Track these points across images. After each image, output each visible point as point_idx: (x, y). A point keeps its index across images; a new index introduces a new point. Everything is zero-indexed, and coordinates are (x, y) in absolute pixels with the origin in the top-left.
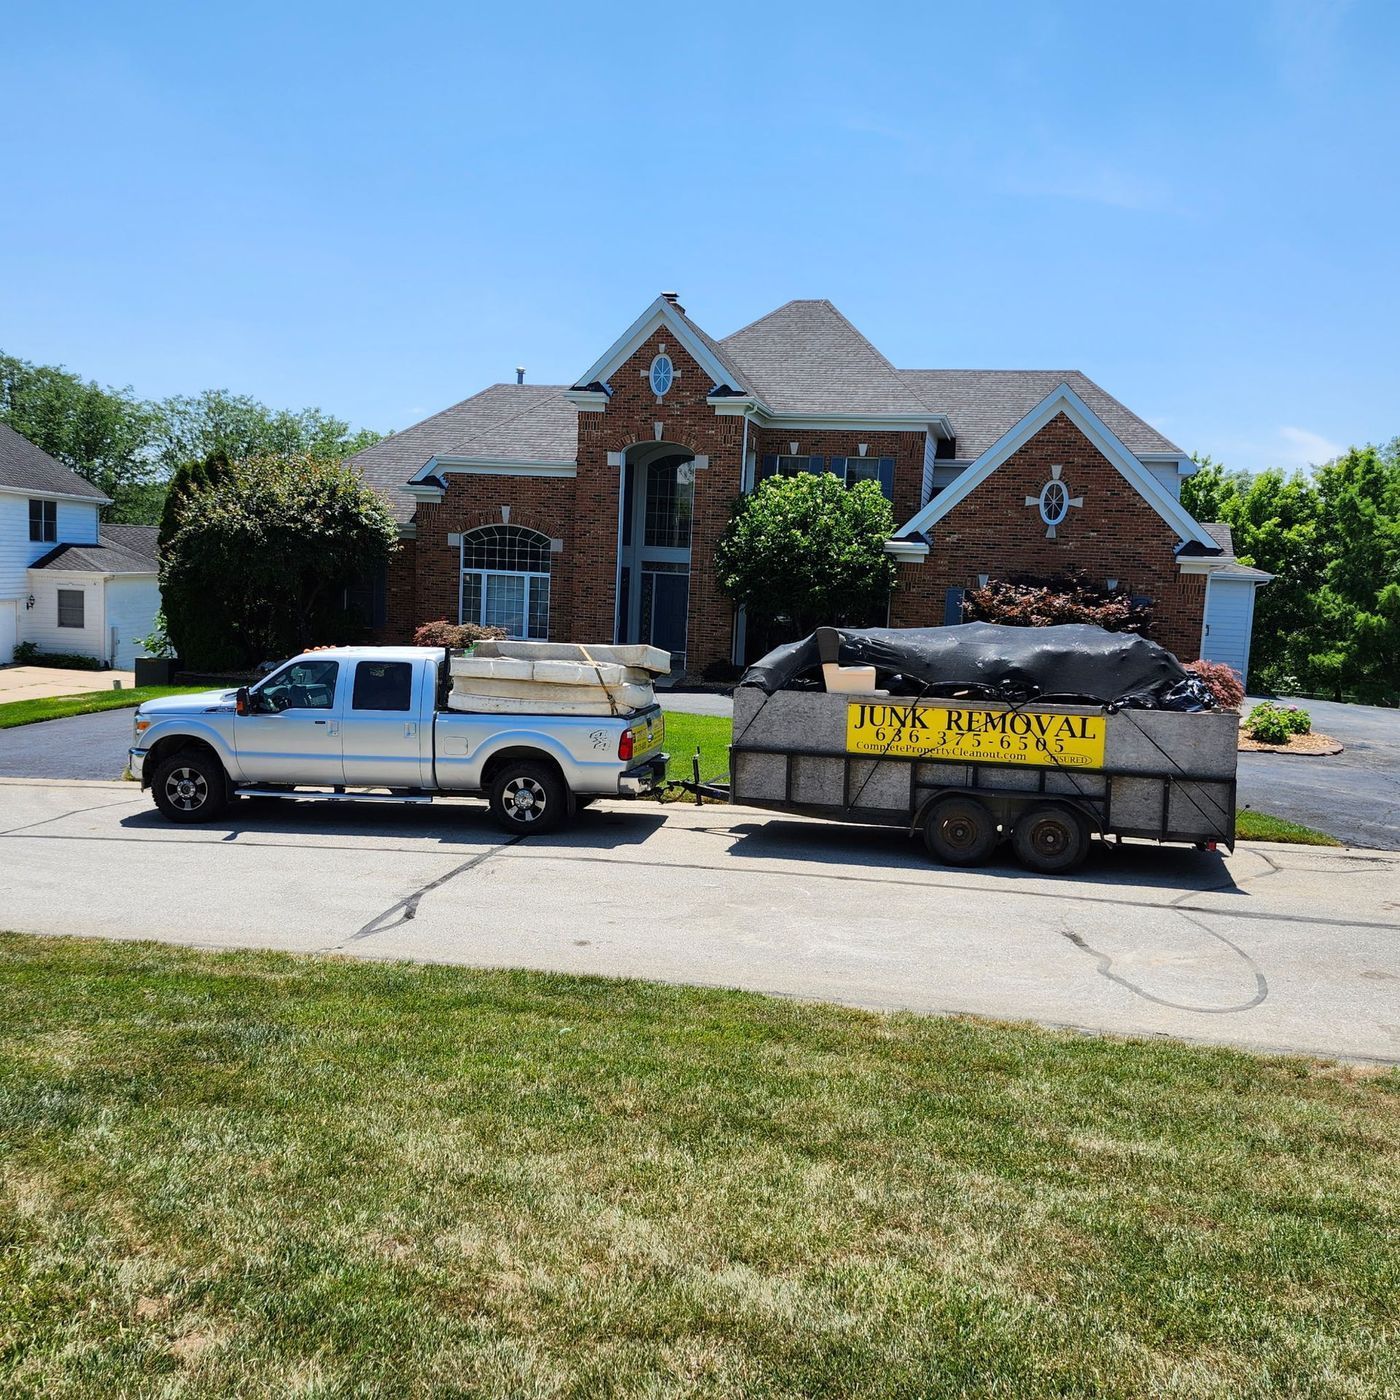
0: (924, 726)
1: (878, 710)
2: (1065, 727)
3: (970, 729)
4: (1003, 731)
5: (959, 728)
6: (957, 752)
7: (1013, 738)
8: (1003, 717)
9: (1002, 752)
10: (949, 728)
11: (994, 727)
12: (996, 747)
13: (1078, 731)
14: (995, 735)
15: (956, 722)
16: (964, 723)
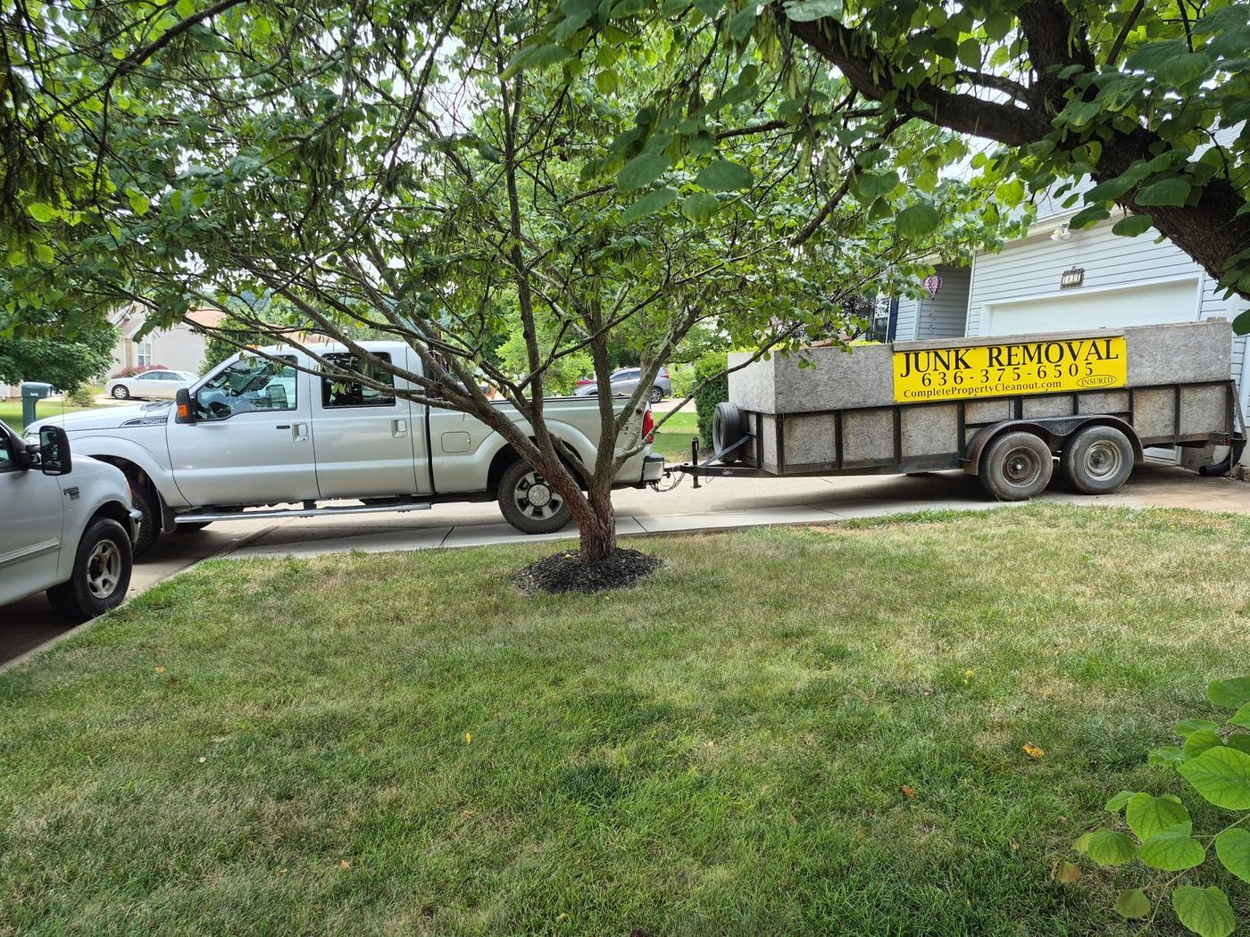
0: (967, 366)
1: (922, 356)
2: (1093, 350)
3: (1010, 364)
4: (1039, 362)
5: (1001, 364)
6: (1000, 387)
7: (1049, 368)
8: (1039, 348)
9: (1040, 382)
10: (991, 365)
11: (1031, 359)
12: (1034, 378)
13: (1103, 354)
14: (1033, 366)
15: (996, 358)
16: (1004, 358)
